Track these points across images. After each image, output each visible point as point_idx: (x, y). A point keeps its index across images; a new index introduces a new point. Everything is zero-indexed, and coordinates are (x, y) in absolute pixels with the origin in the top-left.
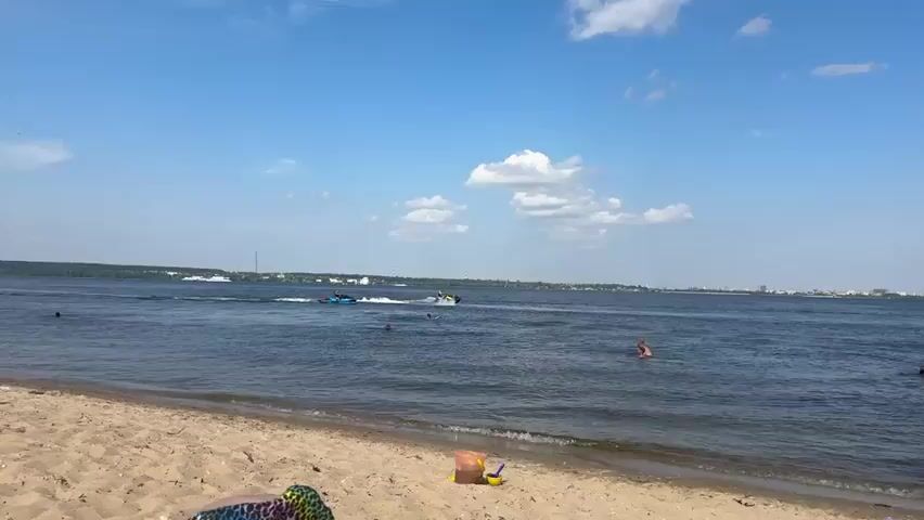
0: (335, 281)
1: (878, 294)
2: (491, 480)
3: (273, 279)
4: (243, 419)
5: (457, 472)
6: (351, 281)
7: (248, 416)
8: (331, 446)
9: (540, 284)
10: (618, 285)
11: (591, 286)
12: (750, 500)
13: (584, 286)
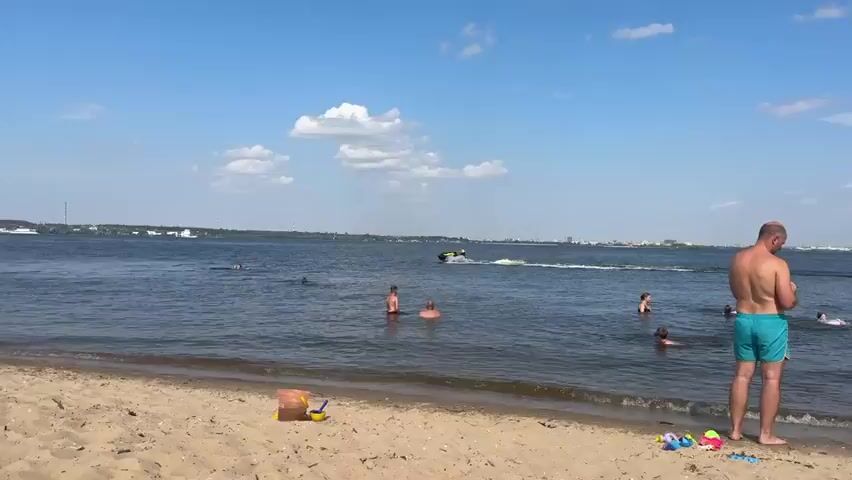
0: (154, 233)
1: (669, 245)
2: (316, 416)
3: (85, 231)
4: (52, 370)
5: (280, 410)
6: (171, 233)
7: (57, 367)
8: (150, 393)
9: (367, 236)
10: (441, 237)
11: (417, 238)
12: (552, 423)
13: (411, 238)
